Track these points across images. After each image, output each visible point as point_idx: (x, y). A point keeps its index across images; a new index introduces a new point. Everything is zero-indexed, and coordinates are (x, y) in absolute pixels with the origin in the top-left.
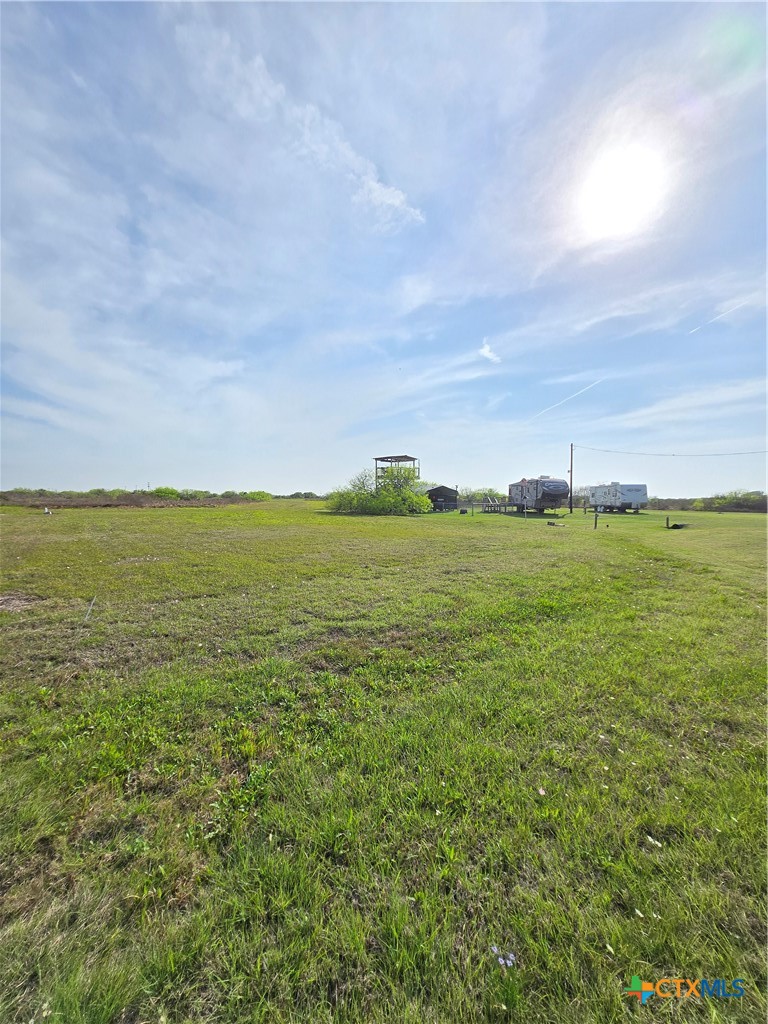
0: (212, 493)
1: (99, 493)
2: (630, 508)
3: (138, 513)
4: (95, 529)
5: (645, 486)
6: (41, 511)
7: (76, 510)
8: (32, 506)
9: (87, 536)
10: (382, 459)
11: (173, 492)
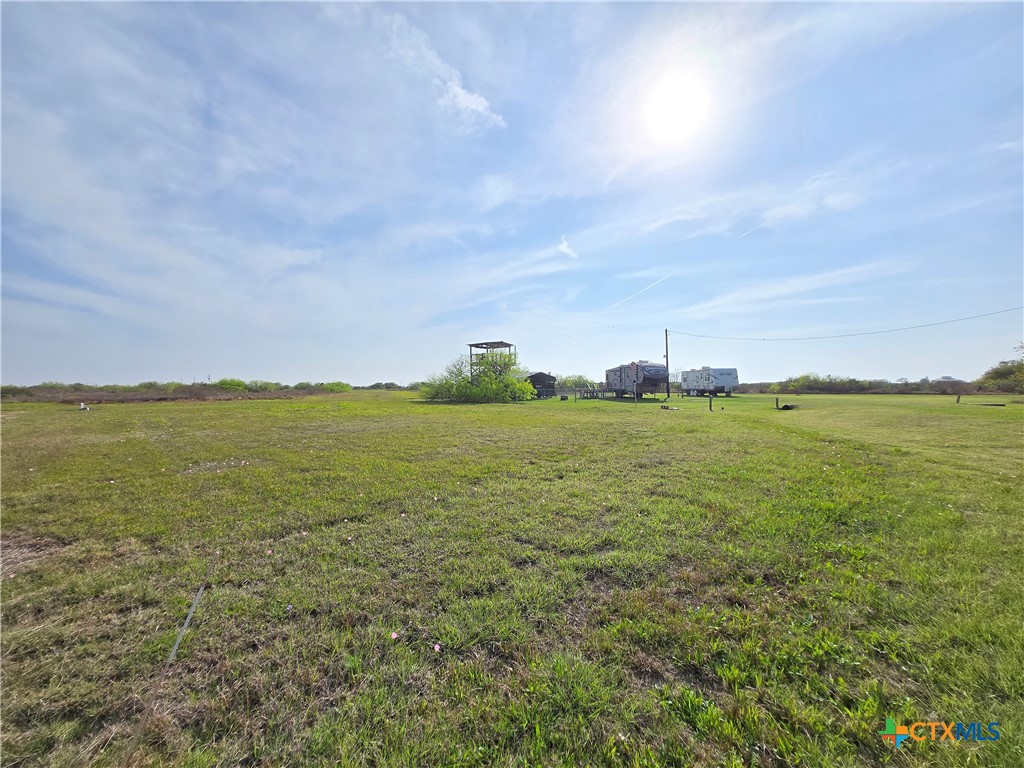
0: (283, 384)
1: (151, 386)
2: (723, 391)
3: (202, 407)
4: (148, 425)
5: (735, 370)
6: (77, 406)
7: (123, 405)
8: (63, 402)
9: (139, 435)
10: (477, 346)
11: (239, 384)
